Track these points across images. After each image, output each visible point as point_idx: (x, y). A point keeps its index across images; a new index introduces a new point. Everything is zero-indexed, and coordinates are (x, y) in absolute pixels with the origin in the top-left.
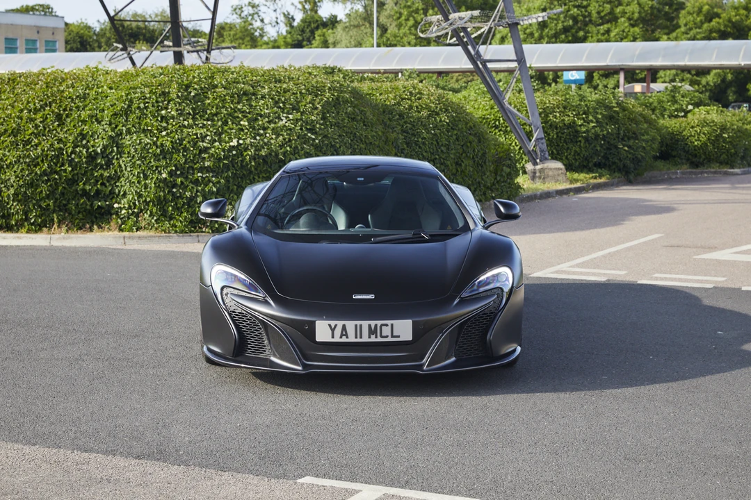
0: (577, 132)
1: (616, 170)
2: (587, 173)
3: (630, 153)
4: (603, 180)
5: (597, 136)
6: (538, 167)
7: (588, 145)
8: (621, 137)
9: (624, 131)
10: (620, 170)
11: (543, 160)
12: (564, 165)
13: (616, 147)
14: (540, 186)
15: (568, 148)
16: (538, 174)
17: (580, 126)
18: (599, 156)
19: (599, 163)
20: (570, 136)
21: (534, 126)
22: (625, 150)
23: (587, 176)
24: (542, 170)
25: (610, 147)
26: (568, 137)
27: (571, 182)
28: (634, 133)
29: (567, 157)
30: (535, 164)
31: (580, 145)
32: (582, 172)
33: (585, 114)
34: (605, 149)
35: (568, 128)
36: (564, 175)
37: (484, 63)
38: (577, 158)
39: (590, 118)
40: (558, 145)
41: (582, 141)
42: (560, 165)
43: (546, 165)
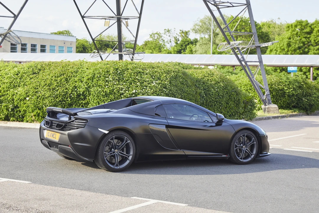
0: (285, 92)
1: (302, 109)
2: (289, 110)
3: (308, 102)
4: (295, 113)
5: (293, 95)
6: (267, 107)
7: (289, 98)
8: (304, 95)
9: (305, 93)
10: (303, 109)
11: (269, 103)
12: (278, 106)
13: (302, 99)
14: (267, 115)
15: (281, 99)
16: (266, 110)
17: (286, 90)
18: (294, 103)
19: (295, 106)
20: (282, 94)
21: (266, 90)
22: (306, 101)
23: (289, 111)
24: (268, 108)
25: (299, 99)
26: (281, 95)
27: (281, 113)
28: (310, 94)
29: (280, 103)
30: (265, 105)
31: (286, 98)
32: (286, 109)
33: (288, 85)
34: (297, 100)
35: (281, 91)
36: (277, 111)
37: (246, 62)
38: (284, 103)
39: (291, 87)
40: (276, 98)
41: (287, 97)
42: (276, 106)
43: (270, 106)
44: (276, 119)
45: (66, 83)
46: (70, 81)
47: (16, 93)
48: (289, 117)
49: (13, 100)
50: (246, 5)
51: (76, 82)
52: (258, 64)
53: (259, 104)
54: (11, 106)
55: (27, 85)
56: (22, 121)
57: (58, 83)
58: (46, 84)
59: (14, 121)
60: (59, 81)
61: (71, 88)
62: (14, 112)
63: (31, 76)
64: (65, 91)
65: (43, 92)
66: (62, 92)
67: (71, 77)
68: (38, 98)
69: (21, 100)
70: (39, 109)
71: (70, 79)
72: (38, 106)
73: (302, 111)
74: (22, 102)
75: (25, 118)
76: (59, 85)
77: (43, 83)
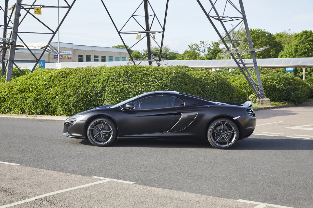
0: (276, 88)
1: (291, 101)
2: (280, 102)
3: (296, 96)
4: (285, 105)
5: (283, 90)
6: (261, 100)
7: (280, 93)
8: (293, 90)
9: (294, 88)
11: (263, 97)
12: (270, 99)
13: (291, 94)
14: (261, 106)
15: (273, 94)
16: (261, 102)
17: (277, 86)
18: (285, 96)
19: (285, 99)
21: (260, 86)
22: (294, 95)
24: (262, 101)
25: (289, 93)
26: (273, 90)
27: (272, 105)
28: (297, 89)
29: (272, 97)
30: (260, 99)
31: (277, 93)
32: (278, 102)
33: (279, 82)
34: (287, 94)
35: (273, 87)
36: (269, 103)
37: (244, 65)
38: (276, 97)
39: (281, 83)
40: (269, 93)
41: (278, 91)
42: (268, 99)
43: (263, 99)
44: (267, 110)
45: (87, 84)
46: (90, 82)
47: (49, 93)
48: (279, 108)
49: (47, 98)
50: (242, 18)
51: (95, 83)
52: (253, 66)
53: (255, 98)
54: (45, 103)
55: (57, 87)
56: (54, 115)
57: (80, 84)
58: (71, 85)
59: (47, 115)
60: (82, 83)
61: (90, 88)
62: (47, 108)
63: (61, 79)
64: (86, 90)
65: (68, 92)
66: (83, 91)
67: (91, 79)
68: (65, 96)
69: (52, 98)
70: (66, 105)
71: (90, 81)
72: (65, 103)
73: (291, 103)
74: (53, 100)
75: (56, 112)
76: (81, 86)
77: (69, 85)
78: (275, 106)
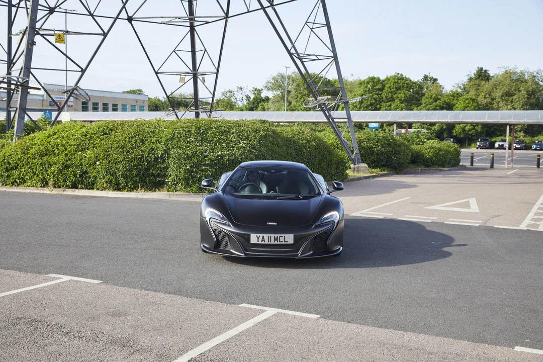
0: (374, 151)
1: (391, 168)
2: (378, 169)
3: (397, 161)
4: (385, 172)
5: (382, 153)
6: (356, 166)
7: (378, 157)
8: (393, 153)
9: (394, 151)
10: (393, 168)
11: (358, 163)
12: (368, 164)
13: (391, 158)
14: (357, 175)
15: (369, 158)
16: (356, 169)
17: (375, 148)
18: (383, 161)
19: (384, 164)
20: (370, 152)
21: (355, 148)
22: (395, 159)
24: (358, 167)
25: (389, 157)
27: (371, 173)
28: (399, 152)
30: (355, 164)
32: (376, 168)
33: (377, 142)
34: (386, 159)
35: (370, 149)
36: (368, 170)
37: (333, 119)
39: (379, 144)
40: (365, 157)
41: (375, 155)
42: (366, 165)
43: (359, 165)
47: (84, 156)
48: (380, 176)
49: (82, 164)
52: (347, 120)
54: (79, 171)
56: (92, 188)
59: (83, 188)
62: (83, 178)
69: (90, 165)
73: (391, 170)
78: (374, 174)
